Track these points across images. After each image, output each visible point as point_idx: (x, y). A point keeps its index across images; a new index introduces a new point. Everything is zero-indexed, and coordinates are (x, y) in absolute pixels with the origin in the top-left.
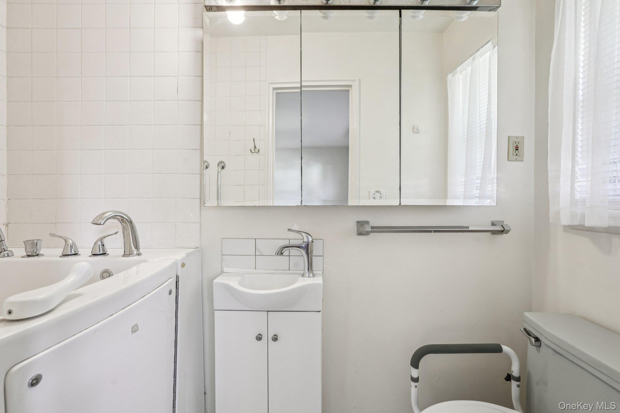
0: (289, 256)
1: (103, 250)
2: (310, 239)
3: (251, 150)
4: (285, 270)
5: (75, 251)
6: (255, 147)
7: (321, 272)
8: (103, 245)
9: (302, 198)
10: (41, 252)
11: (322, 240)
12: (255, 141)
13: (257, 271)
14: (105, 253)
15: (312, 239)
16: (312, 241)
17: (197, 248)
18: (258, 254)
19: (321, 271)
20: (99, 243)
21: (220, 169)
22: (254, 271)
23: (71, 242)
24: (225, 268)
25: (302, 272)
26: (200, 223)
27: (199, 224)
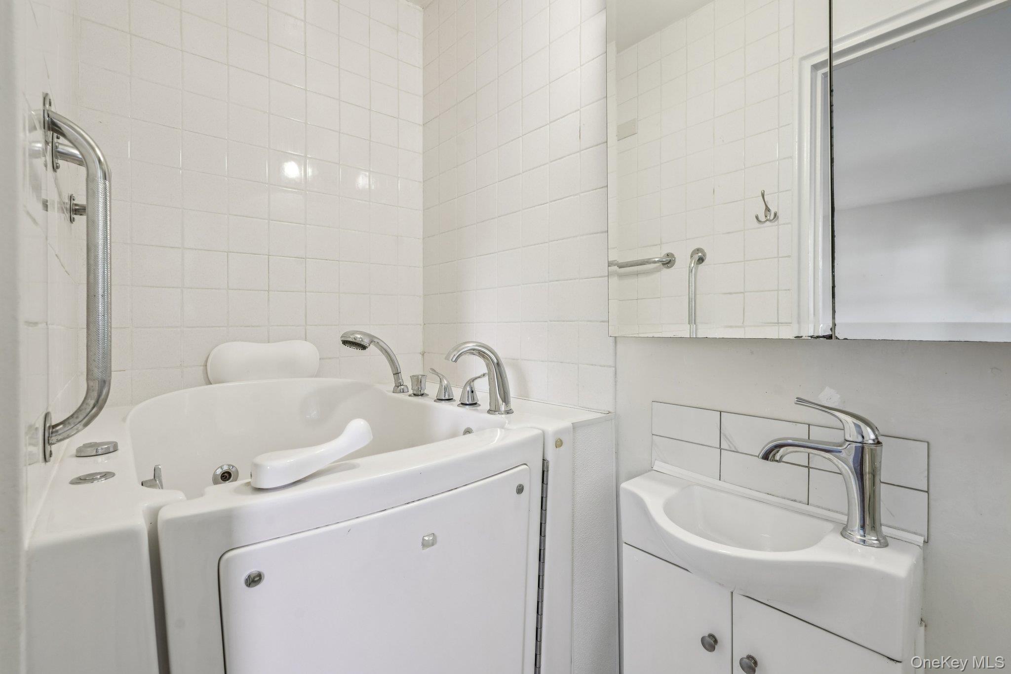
0: (808, 467)
1: (473, 398)
2: (870, 436)
3: (757, 218)
4: (795, 501)
5: (449, 396)
6: (768, 209)
7: (920, 540)
8: (472, 392)
9: (834, 318)
10: (426, 392)
11: (926, 444)
12: (765, 197)
13: (721, 483)
14: (476, 404)
15: (876, 436)
16: (878, 443)
17: (609, 413)
18: (727, 447)
19: (921, 535)
20: (468, 389)
21: (694, 264)
22: (717, 482)
23: (446, 382)
24: (657, 463)
25: (844, 519)
26: (615, 367)
27: (614, 369)
